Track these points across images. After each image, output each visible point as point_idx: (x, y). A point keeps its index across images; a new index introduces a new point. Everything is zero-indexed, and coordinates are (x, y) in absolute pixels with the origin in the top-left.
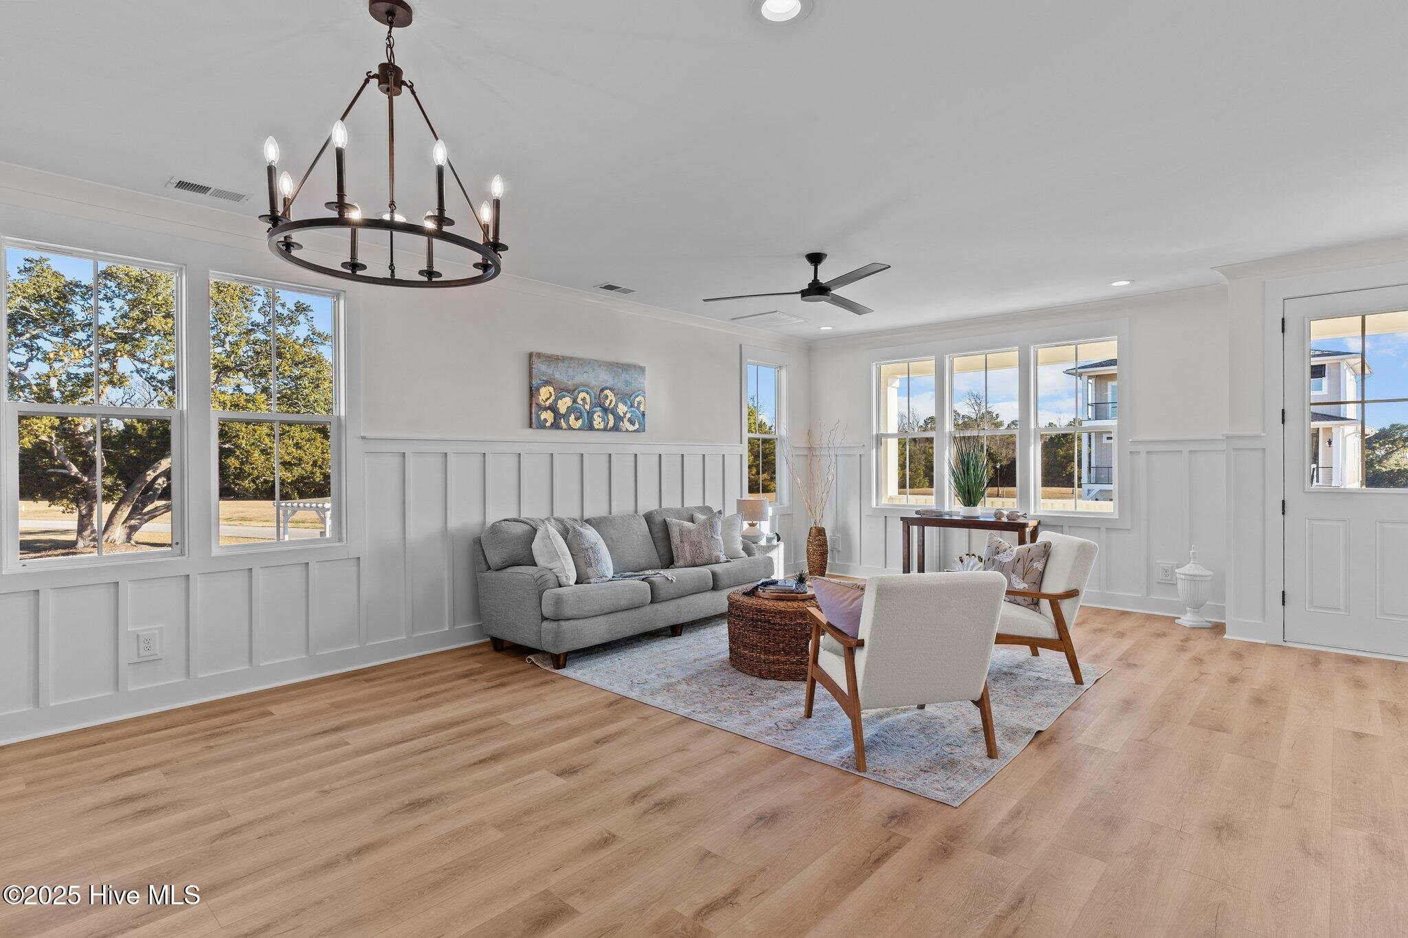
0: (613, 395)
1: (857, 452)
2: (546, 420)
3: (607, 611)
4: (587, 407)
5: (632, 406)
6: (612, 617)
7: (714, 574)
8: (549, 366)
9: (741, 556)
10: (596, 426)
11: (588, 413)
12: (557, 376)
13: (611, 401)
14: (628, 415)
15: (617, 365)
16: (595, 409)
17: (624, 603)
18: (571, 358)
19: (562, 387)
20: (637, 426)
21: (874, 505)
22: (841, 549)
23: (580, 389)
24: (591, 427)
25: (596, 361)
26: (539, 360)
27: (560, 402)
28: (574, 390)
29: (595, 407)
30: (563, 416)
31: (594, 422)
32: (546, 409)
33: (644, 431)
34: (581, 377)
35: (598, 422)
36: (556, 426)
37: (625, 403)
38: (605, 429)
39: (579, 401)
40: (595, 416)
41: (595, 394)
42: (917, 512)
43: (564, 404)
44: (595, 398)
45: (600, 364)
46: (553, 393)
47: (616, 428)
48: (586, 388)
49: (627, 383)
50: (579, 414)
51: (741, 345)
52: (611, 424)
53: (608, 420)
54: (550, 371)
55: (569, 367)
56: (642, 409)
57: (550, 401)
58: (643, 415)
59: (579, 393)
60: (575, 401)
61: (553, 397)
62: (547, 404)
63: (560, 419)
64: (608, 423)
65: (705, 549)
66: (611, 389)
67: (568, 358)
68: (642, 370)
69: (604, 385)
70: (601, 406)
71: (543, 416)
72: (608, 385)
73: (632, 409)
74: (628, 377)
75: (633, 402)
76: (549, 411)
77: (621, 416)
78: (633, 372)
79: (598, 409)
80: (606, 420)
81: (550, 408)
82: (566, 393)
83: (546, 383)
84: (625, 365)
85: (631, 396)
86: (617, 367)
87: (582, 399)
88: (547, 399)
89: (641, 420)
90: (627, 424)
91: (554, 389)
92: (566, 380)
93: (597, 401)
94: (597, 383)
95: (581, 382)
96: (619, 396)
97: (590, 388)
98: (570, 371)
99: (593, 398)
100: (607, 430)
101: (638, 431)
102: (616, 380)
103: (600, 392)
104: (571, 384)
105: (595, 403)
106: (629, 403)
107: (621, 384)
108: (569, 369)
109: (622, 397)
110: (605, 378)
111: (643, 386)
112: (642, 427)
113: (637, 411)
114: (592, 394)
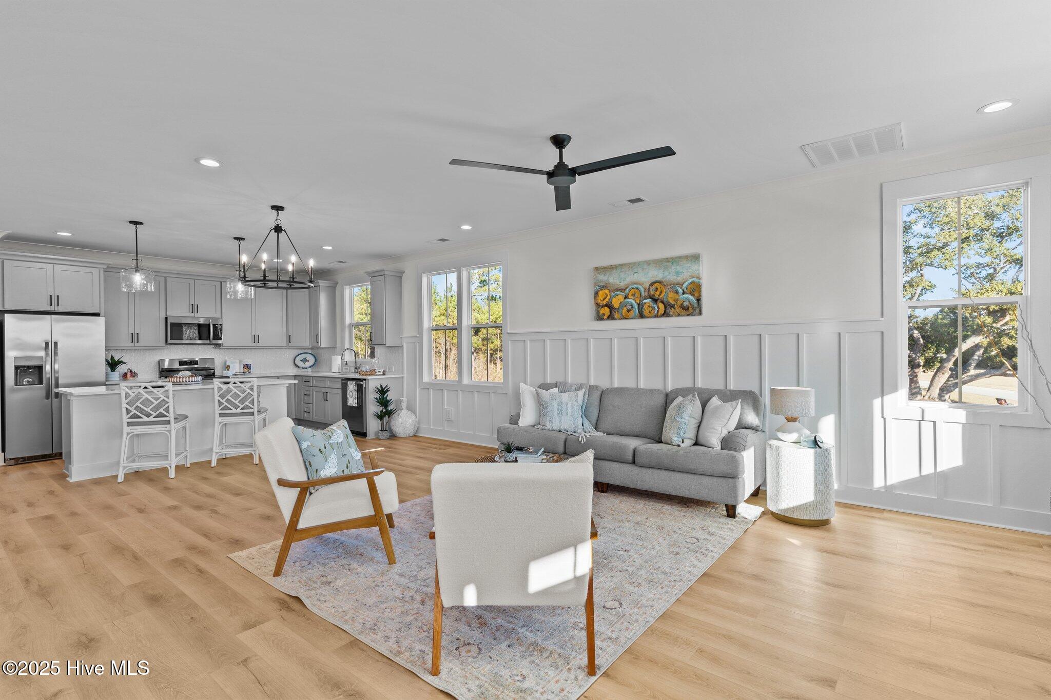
0: (663, 286)
2: (604, 314)
4: (638, 301)
5: (684, 293)
8: (605, 275)
10: (646, 315)
11: (639, 305)
12: (611, 280)
13: (661, 293)
14: (680, 302)
15: (667, 260)
16: (645, 301)
18: (623, 265)
19: (615, 288)
20: (691, 310)
23: (630, 287)
24: (642, 316)
25: (646, 261)
26: (598, 272)
27: (614, 300)
28: (625, 290)
29: (645, 299)
30: (618, 309)
32: (603, 306)
33: (700, 313)
34: (629, 278)
35: (646, 310)
36: (611, 317)
37: (677, 292)
38: (656, 316)
39: (630, 296)
40: (645, 307)
41: (645, 289)
43: (616, 302)
44: (645, 292)
45: (648, 263)
46: (608, 294)
47: (666, 314)
48: (635, 286)
49: (677, 273)
50: (630, 307)
51: (881, 185)
52: (662, 311)
53: (658, 308)
54: (605, 278)
55: (621, 272)
56: (696, 295)
57: (607, 300)
58: (699, 300)
59: (630, 290)
60: (626, 297)
61: (609, 297)
62: (604, 303)
63: (615, 312)
64: (658, 311)
66: (660, 282)
67: (620, 265)
68: (696, 258)
69: (653, 280)
70: (651, 298)
71: (602, 311)
72: (657, 279)
73: (684, 295)
74: (679, 268)
75: (685, 289)
76: (606, 308)
77: (671, 304)
78: (685, 262)
79: (648, 300)
80: (656, 309)
81: (606, 305)
82: (618, 293)
83: (604, 287)
84: (676, 258)
85: (682, 285)
86: (666, 262)
87: (632, 295)
88: (604, 299)
89: (696, 305)
90: (678, 310)
91: (609, 291)
92: (618, 283)
93: (646, 294)
94: (646, 280)
95: (631, 282)
96: (670, 286)
97: (640, 284)
98: (622, 275)
99: (643, 292)
100: (658, 317)
101: (692, 315)
102: (666, 273)
103: (649, 287)
104: (622, 284)
105: (645, 296)
106: (681, 291)
107: (669, 275)
108: (621, 274)
109: (673, 286)
110: (655, 274)
111: (696, 272)
112: (697, 311)
113: (691, 297)
114: (642, 289)
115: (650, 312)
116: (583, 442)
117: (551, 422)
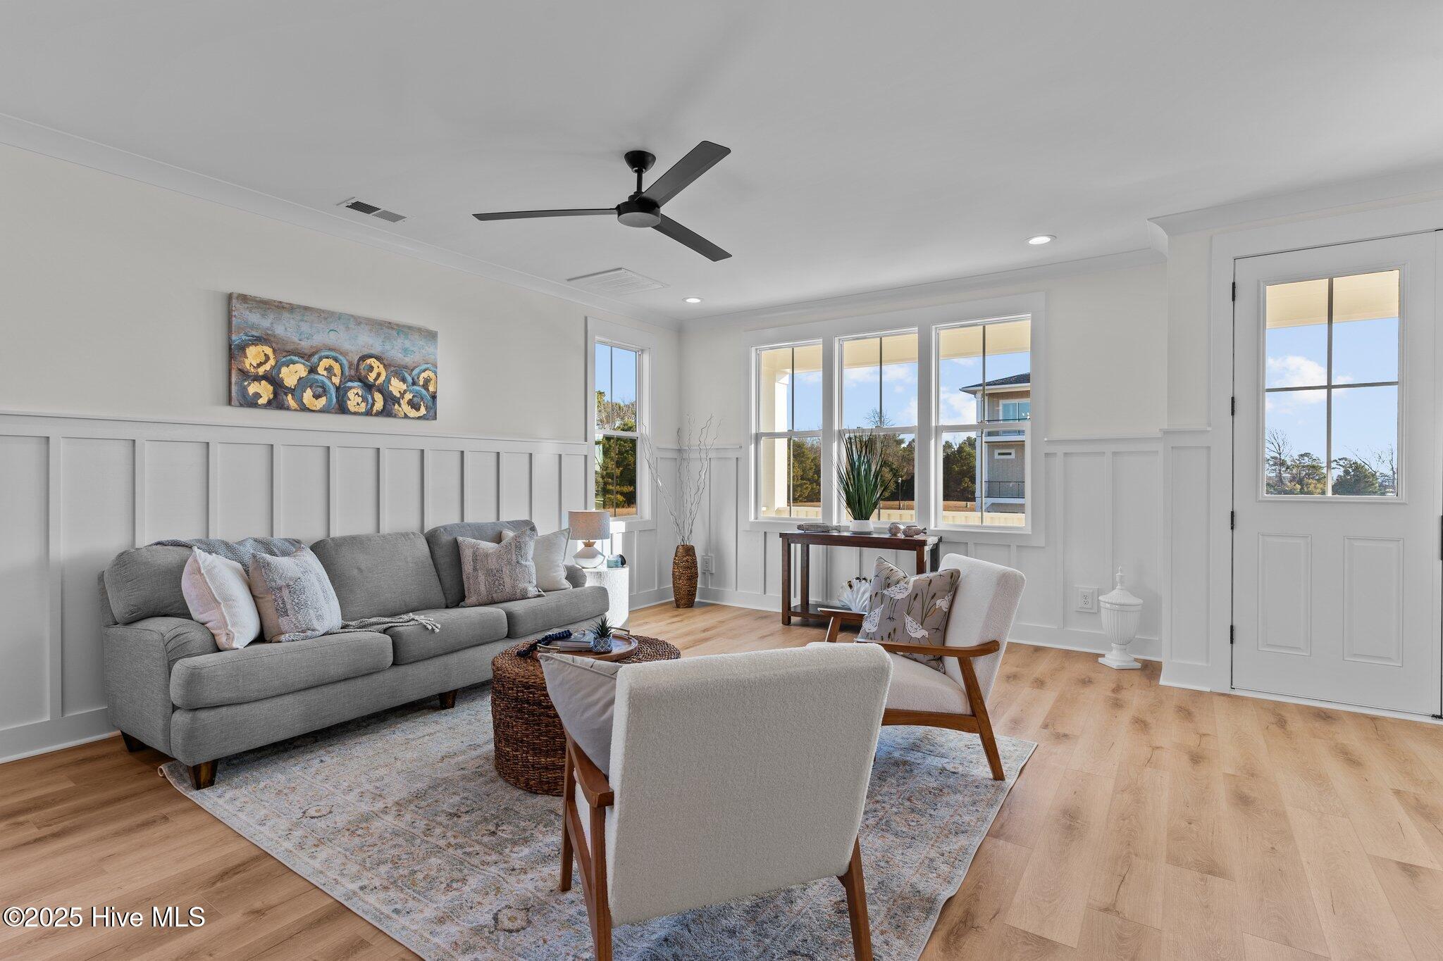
0: (381, 366)
1: (733, 455)
2: (258, 395)
3: (302, 686)
4: (336, 380)
5: (414, 383)
6: (313, 696)
7: (510, 617)
8: (263, 316)
9: (563, 587)
10: (352, 409)
11: (338, 389)
12: (279, 330)
13: (379, 375)
14: (408, 396)
15: (390, 325)
16: (350, 384)
17: (335, 670)
18: (306, 308)
19: (289, 347)
20: (423, 411)
21: (752, 518)
22: (714, 572)
23: (323, 354)
24: (342, 409)
25: (352, 316)
26: (246, 306)
27: (284, 370)
28: (311, 355)
29: (351, 381)
30: (292, 391)
31: (349, 402)
32: (257, 378)
33: (435, 418)
34: (319, 336)
35: (354, 399)
36: (276, 403)
37: (404, 380)
38: (368, 413)
39: (321, 370)
40: (351, 394)
41: (351, 364)
42: (800, 527)
43: (291, 375)
44: (350, 368)
45: (359, 321)
46: (271, 356)
47: (386, 412)
48: (332, 354)
49: (405, 351)
50: (320, 390)
51: (586, 318)
52: (379, 405)
53: (374, 400)
54: (266, 324)
55: (302, 320)
56: (431, 389)
57: (267, 367)
58: (434, 397)
59: (320, 359)
60: (313, 370)
61: (272, 362)
62: (261, 371)
63: (286, 394)
64: (373, 405)
65: (507, 580)
66: (378, 358)
67: (299, 307)
68: (431, 336)
69: (366, 351)
70: (360, 381)
71: (253, 388)
72: (373, 352)
73: (415, 387)
74: (407, 344)
75: (416, 378)
76: (263, 382)
77: (395, 397)
78: (417, 337)
79: (356, 384)
80: (370, 400)
81: (265, 377)
82: (296, 358)
83: (258, 340)
84: (404, 326)
85: (412, 370)
86: (388, 328)
87: (326, 369)
88: (260, 365)
89: (430, 404)
90: (406, 408)
91: (274, 351)
92: (296, 340)
93: (353, 373)
94: (353, 348)
95: (324, 344)
96: (392, 369)
97: (341, 354)
98: (305, 327)
99: (347, 369)
100: (371, 415)
101: (425, 419)
102: (388, 347)
103: (359, 361)
104: (305, 345)
105: (350, 376)
106: (409, 379)
107: (395, 352)
108: (302, 324)
109: (398, 371)
110: (364, 341)
111: (433, 357)
112: (432, 413)
113: (424, 392)
114: (345, 362)
115: (358, 404)
116: (437, 630)
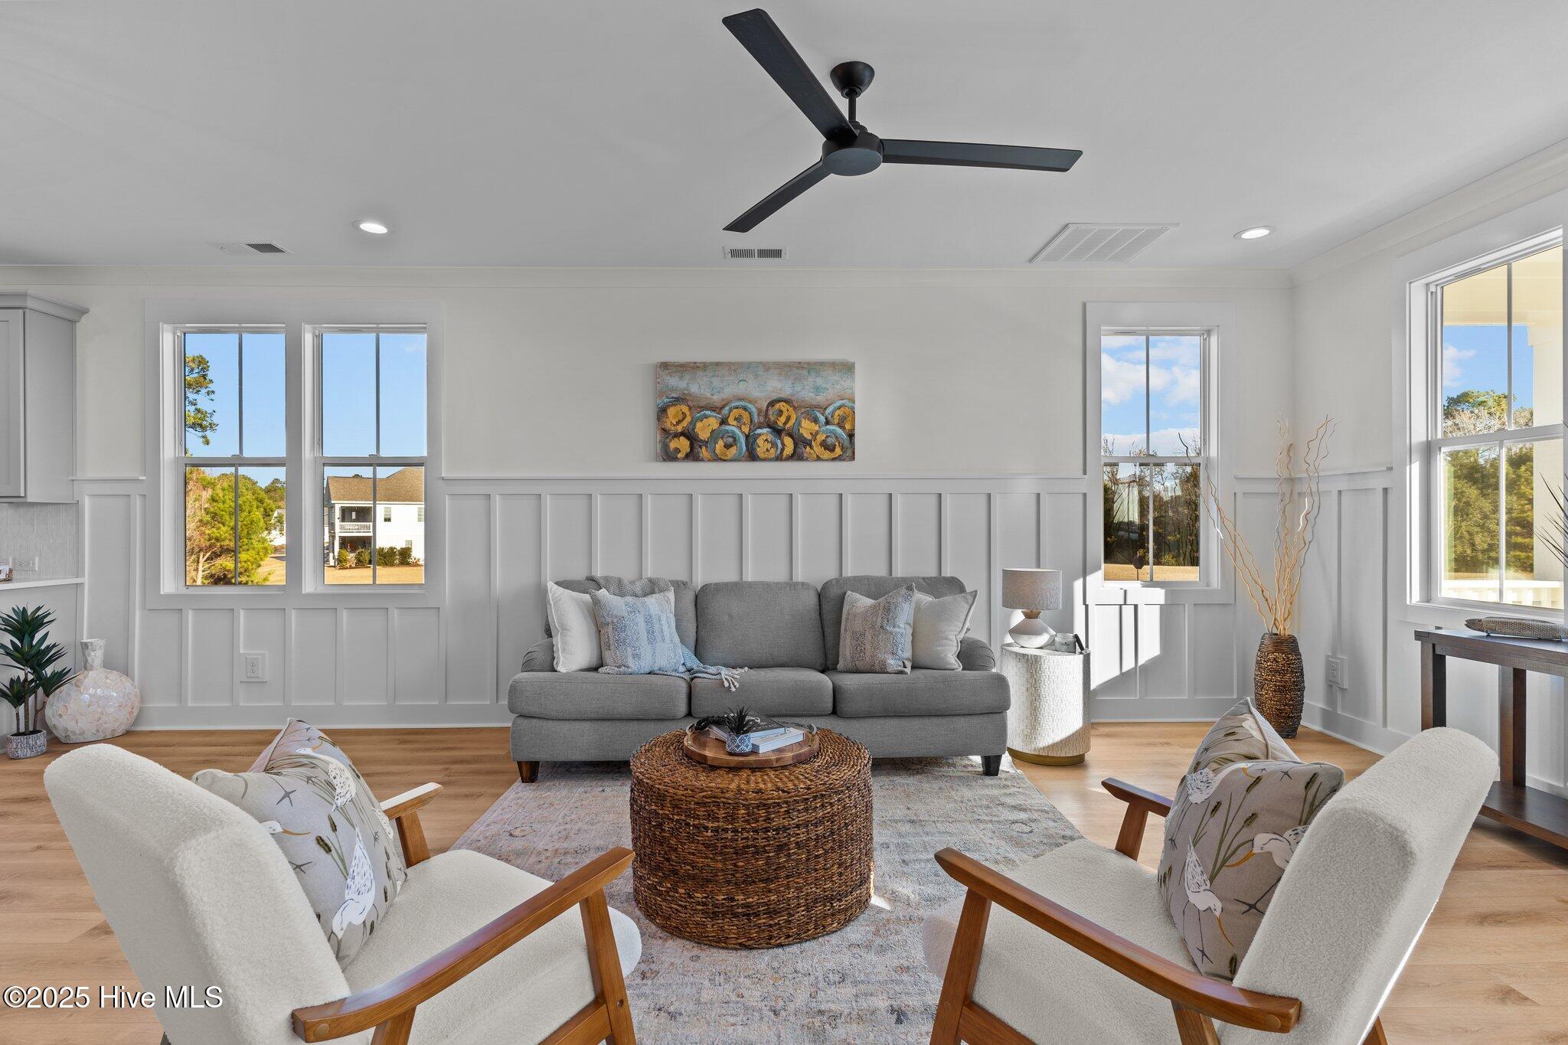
0: (791, 409)
1: (1378, 483)
2: (678, 450)
4: (746, 430)
5: (827, 423)
8: (681, 378)
10: (762, 456)
11: (747, 437)
12: (694, 389)
13: (788, 419)
14: (821, 437)
15: (800, 365)
16: (759, 431)
18: (718, 364)
19: (702, 404)
20: (838, 451)
22: (1346, 686)
23: (733, 405)
24: (752, 456)
25: (761, 363)
26: (667, 372)
27: (699, 425)
28: (723, 407)
29: (760, 428)
30: (706, 443)
31: (758, 449)
32: (677, 435)
33: (853, 458)
34: (724, 389)
35: (762, 445)
36: (692, 456)
37: (816, 421)
38: (779, 458)
39: (731, 421)
40: (760, 441)
41: (760, 411)
42: (1471, 624)
43: (704, 429)
44: (759, 415)
45: (767, 367)
46: (688, 413)
47: (796, 456)
48: (742, 403)
49: (817, 389)
50: (731, 440)
51: (1084, 305)
52: (789, 448)
53: (783, 444)
54: (682, 385)
55: (714, 376)
56: (848, 427)
57: (685, 424)
58: (851, 436)
59: (730, 410)
60: (724, 422)
61: (688, 419)
62: (680, 429)
63: (701, 447)
64: (783, 450)
66: (787, 401)
67: (711, 364)
68: (848, 368)
69: (775, 396)
70: (769, 426)
71: (673, 445)
72: (783, 395)
73: (828, 427)
74: (819, 381)
75: (830, 417)
76: (682, 438)
77: (806, 439)
78: (830, 372)
79: (765, 430)
80: (780, 446)
81: (683, 434)
82: (708, 413)
83: (677, 401)
84: (816, 363)
85: (825, 409)
86: (798, 368)
87: (736, 419)
88: (679, 422)
89: (847, 443)
90: (818, 449)
91: (690, 408)
92: (709, 395)
93: (762, 419)
94: (762, 395)
95: (734, 396)
96: (803, 410)
97: (750, 402)
98: (716, 382)
99: (756, 416)
100: (781, 460)
101: (840, 460)
102: (798, 388)
103: (768, 407)
104: (717, 399)
105: (759, 423)
106: (822, 419)
107: (805, 392)
108: (713, 379)
109: (810, 411)
110: (776, 386)
111: (849, 391)
112: (849, 453)
113: (839, 431)
114: (754, 410)
115: (767, 450)
116: (733, 689)
117: (636, 656)
